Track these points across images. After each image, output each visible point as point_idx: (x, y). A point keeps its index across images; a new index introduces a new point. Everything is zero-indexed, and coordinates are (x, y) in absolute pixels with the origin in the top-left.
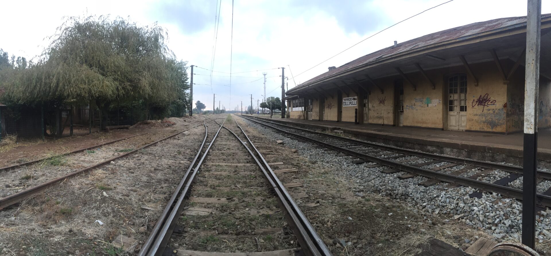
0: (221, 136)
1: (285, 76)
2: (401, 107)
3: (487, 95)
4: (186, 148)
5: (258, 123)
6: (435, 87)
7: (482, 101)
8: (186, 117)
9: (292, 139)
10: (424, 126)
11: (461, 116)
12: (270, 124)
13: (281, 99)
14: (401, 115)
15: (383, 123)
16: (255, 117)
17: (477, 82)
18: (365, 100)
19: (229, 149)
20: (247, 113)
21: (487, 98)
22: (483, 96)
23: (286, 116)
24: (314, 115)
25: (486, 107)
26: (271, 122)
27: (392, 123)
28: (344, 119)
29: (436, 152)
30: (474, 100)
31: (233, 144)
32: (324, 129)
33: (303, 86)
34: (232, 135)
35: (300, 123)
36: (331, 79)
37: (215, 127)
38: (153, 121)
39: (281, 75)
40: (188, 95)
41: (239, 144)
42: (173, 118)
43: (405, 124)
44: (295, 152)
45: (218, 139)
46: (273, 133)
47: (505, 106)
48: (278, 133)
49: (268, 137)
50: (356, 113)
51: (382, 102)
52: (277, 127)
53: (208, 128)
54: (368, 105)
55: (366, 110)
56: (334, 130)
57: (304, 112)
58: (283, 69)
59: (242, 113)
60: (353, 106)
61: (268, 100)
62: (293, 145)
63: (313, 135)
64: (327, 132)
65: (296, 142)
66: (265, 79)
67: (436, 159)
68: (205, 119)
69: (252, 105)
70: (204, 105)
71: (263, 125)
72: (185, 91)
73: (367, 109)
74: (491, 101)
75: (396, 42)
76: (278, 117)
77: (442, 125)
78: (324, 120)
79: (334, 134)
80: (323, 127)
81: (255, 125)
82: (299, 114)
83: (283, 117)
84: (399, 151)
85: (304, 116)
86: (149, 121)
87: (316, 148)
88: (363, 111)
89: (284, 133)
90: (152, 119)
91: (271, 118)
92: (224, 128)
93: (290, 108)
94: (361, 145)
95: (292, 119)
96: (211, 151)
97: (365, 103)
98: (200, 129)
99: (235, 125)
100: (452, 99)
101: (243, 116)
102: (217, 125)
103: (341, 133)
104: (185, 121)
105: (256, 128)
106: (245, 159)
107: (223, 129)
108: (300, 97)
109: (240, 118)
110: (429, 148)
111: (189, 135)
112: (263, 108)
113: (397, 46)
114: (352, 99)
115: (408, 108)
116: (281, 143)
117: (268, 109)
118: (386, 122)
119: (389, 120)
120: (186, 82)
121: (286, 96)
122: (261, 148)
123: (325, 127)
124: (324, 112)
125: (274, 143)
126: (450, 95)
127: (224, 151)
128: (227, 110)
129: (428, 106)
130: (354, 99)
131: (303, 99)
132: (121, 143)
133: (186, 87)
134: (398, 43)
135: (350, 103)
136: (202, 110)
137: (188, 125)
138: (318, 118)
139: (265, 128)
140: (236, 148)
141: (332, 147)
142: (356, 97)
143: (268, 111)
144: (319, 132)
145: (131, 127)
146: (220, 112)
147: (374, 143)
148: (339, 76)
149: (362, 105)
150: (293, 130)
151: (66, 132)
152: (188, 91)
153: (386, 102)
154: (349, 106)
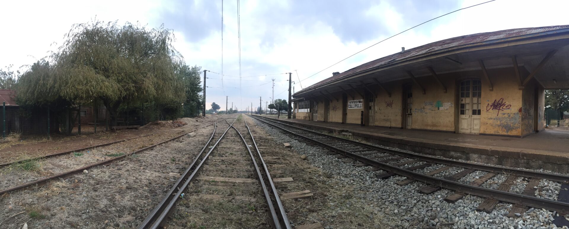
0: (228, 137)
1: (292, 80)
2: (409, 110)
3: (502, 100)
4: (184, 154)
5: (266, 123)
6: (446, 91)
7: (497, 106)
8: (200, 117)
9: (300, 141)
10: (434, 128)
11: (474, 119)
12: (278, 124)
13: (287, 101)
14: (409, 118)
15: (390, 126)
16: (264, 117)
17: (492, 86)
18: (370, 103)
19: (231, 154)
20: (256, 113)
21: (502, 103)
22: (497, 100)
23: (292, 117)
24: (319, 116)
25: (501, 112)
26: (279, 122)
27: (400, 126)
28: (349, 121)
29: (461, 158)
30: (488, 104)
31: (238, 147)
32: (331, 131)
33: (310, 89)
34: (238, 136)
35: (307, 124)
36: (338, 82)
37: (225, 127)
38: (164, 122)
39: (289, 79)
40: (201, 97)
41: (243, 147)
42: (186, 118)
43: (414, 127)
44: (304, 159)
45: (223, 141)
46: (280, 134)
47: (520, 110)
48: (285, 134)
49: (275, 138)
50: (362, 115)
51: (389, 105)
52: (284, 128)
53: (217, 128)
54: (374, 108)
55: (371, 113)
56: (342, 132)
57: (309, 113)
58: (290, 74)
59: (252, 113)
60: (358, 108)
61: (275, 102)
62: (301, 148)
63: (321, 137)
64: (335, 135)
65: (304, 145)
66: (274, 84)
67: (467, 167)
68: (217, 118)
69: (261, 106)
70: (219, 106)
71: (270, 125)
72: (198, 93)
73: (373, 111)
74: (506, 106)
75: (403, 48)
76: (285, 118)
77: (454, 128)
78: (328, 121)
79: (342, 136)
80: (330, 129)
81: (263, 125)
82: (305, 115)
83: (289, 118)
84: (421, 158)
85: (309, 117)
86: (159, 121)
87: (328, 154)
88: (368, 112)
89: (291, 135)
90: (164, 120)
91: (278, 118)
92: (233, 127)
93: (296, 109)
94: (375, 150)
95: (298, 120)
96: (210, 157)
97: (370, 105)
98: (208, 129)
99: (244, 124)
100: (463, 102)
101: (252, 116)
102: (227, 124)
103: (350, 135)
104: (197, 121)
105: (264, 128)
106: (246, 171)
107: (231, 129)
108: (306, 100)
109: (249, 117)
110: (452, 153)
111: (195, 136)
112: (271, 109)
113: (404, 52)
114: (358, 102)
115: (417, 111)
116: (288, 147)
117: (276, 110)
118: (393, 125)
119: (397, 123)
120: (199, 85)
121: (292, 98)
122: (267, 153)
123: (332, 129)
124: (328, 114)
125: (281, 147)
126: (462, 99)
127: (226, 158)
128: (239, 110)
129: (439, 109)
130: (360, 102)
131: (309, 101)
132: (119, 144)
133: (200, 90)
134: (405, 50)
135: (356, 105)
136: (217, 110)
137: (199, 125)
138: (322, 120)
139: (273, 128)
140: (239, 153)
141: (346, 154)
142: (362, 100)
143: (275, 112)
144: (326, 134)
145: (141, 127)
146: (233, 112)
147: (388, 148)
148: (346, 79)
149: (368, 107)
150: (300, 131)
151: (75, 130)
152: (201, 94)
153: (393, 105)
154: (355, 108)
